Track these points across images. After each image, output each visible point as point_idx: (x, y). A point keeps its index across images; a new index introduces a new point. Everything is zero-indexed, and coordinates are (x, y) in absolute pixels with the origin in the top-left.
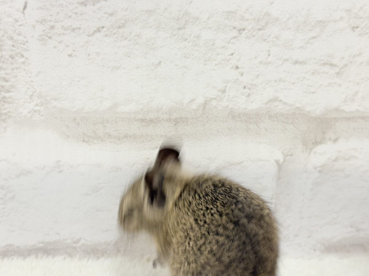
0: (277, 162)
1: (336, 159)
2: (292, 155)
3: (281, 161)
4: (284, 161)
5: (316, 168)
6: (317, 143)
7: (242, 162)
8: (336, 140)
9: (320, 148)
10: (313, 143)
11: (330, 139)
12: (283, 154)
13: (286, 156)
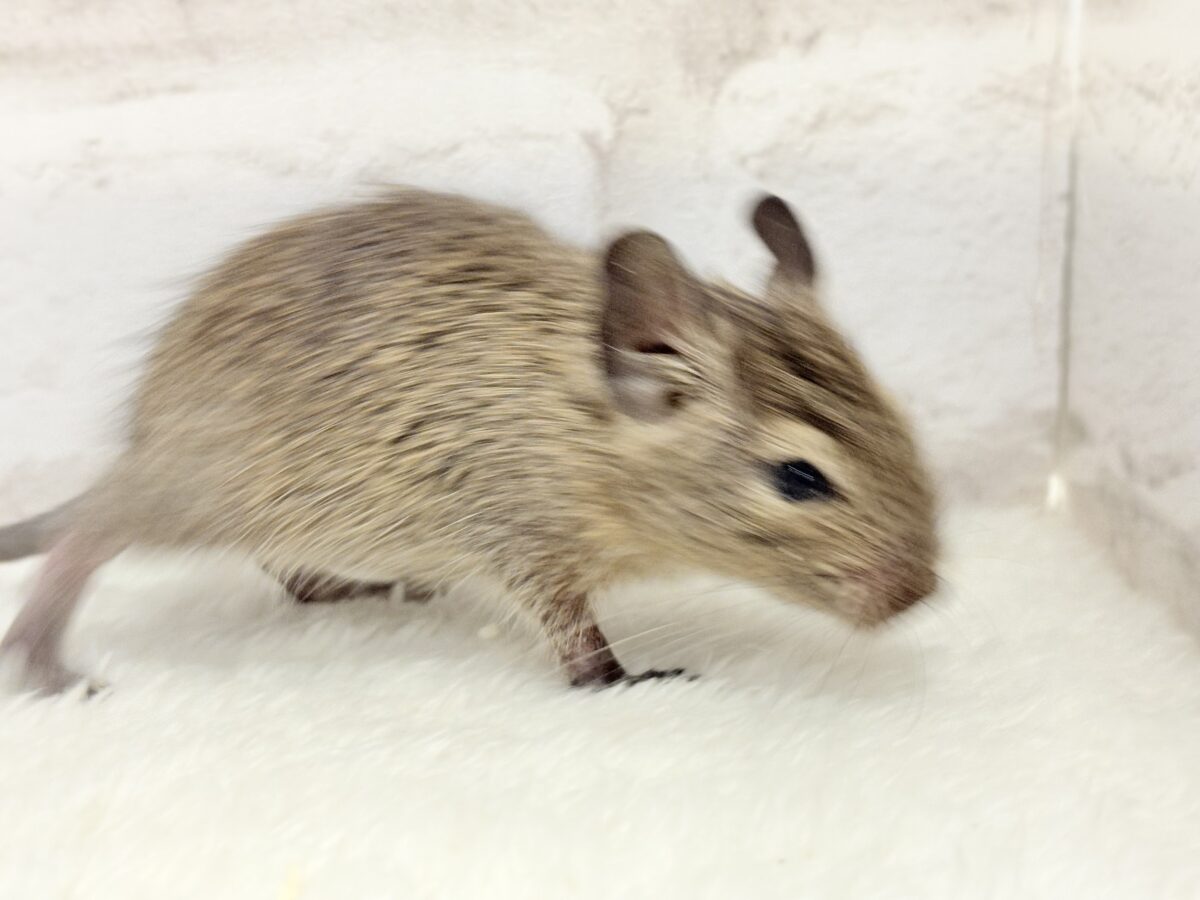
0: (591, 140)
1: (820, 122)
2: (644, 112)
3: (607, 135)
4: (619, 136)
5: (743, 161)
6: (736, 57)
7: (455, 148)
8: (810, 42)
9: (749, 78)
10: (723, 58)
11: (786, 37)
12: (611, 106)
13: (621, 114)
